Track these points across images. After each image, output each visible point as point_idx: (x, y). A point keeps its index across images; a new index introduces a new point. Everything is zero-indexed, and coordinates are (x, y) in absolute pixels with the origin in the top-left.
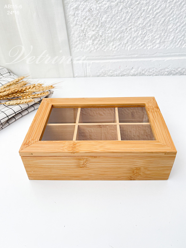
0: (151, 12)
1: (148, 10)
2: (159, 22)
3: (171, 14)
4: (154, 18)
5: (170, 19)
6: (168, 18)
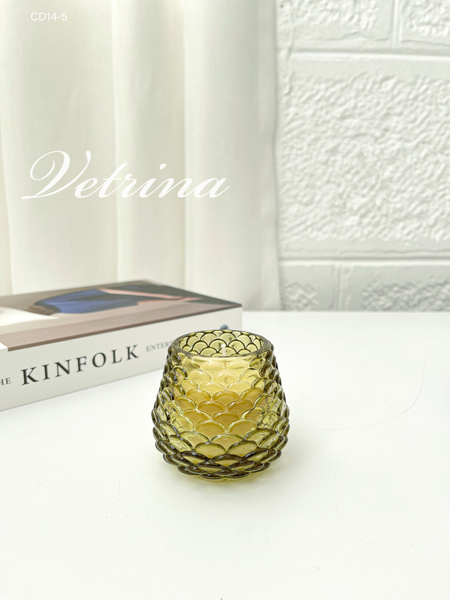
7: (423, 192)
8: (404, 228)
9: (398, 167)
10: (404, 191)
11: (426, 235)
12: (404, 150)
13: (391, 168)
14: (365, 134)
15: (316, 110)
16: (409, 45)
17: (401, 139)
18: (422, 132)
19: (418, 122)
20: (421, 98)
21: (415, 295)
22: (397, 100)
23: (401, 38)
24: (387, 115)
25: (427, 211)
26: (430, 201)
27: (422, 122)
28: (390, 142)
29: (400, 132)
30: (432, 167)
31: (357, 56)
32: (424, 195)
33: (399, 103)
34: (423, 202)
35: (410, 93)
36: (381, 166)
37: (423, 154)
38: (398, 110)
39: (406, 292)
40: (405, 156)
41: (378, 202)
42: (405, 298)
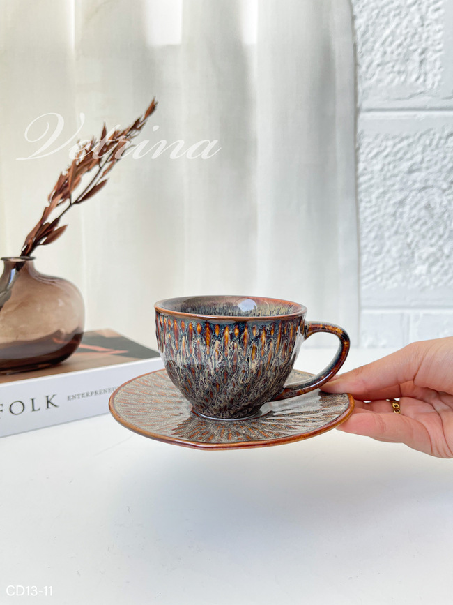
15: (384, 165)
31: (423, 114)
41: (446, 251)
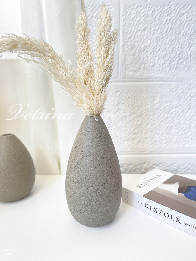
0: (157, 120)
1: (155, 119)
2: (164, 128)
3: (173, 121)
4: (159, 124)
5: (172, 125)
6: (171, 124)
7: (134, 130)
8: (128, 143)
9: (124, 122)
10: (126, 131)
11: (136, 146)
12: (126, 116)
13: (121, 122)
14: (111, 111)
16: (125, 79)
17: (124, 112)
18: (132, 110)
19: (130, 106)
20: (131, 98)
21: (133, 167)
22: (121, 99)
23: (122, 77)
24: (118, 104)
25: (136, 137)
26: (136, 134)
27: (132, 106)
28: (120, 113)
29: (124, 110)
30: (136, 122)
32: (134, 132)
33: (122, 100)
34: (134, 134)
35: (126, 96)
36: (117, 122)
37: (133, 117)
38: (122, 102)
39: (130, 166)
40: (126, 118)
41: (117, 134)
42: (130, 168)
